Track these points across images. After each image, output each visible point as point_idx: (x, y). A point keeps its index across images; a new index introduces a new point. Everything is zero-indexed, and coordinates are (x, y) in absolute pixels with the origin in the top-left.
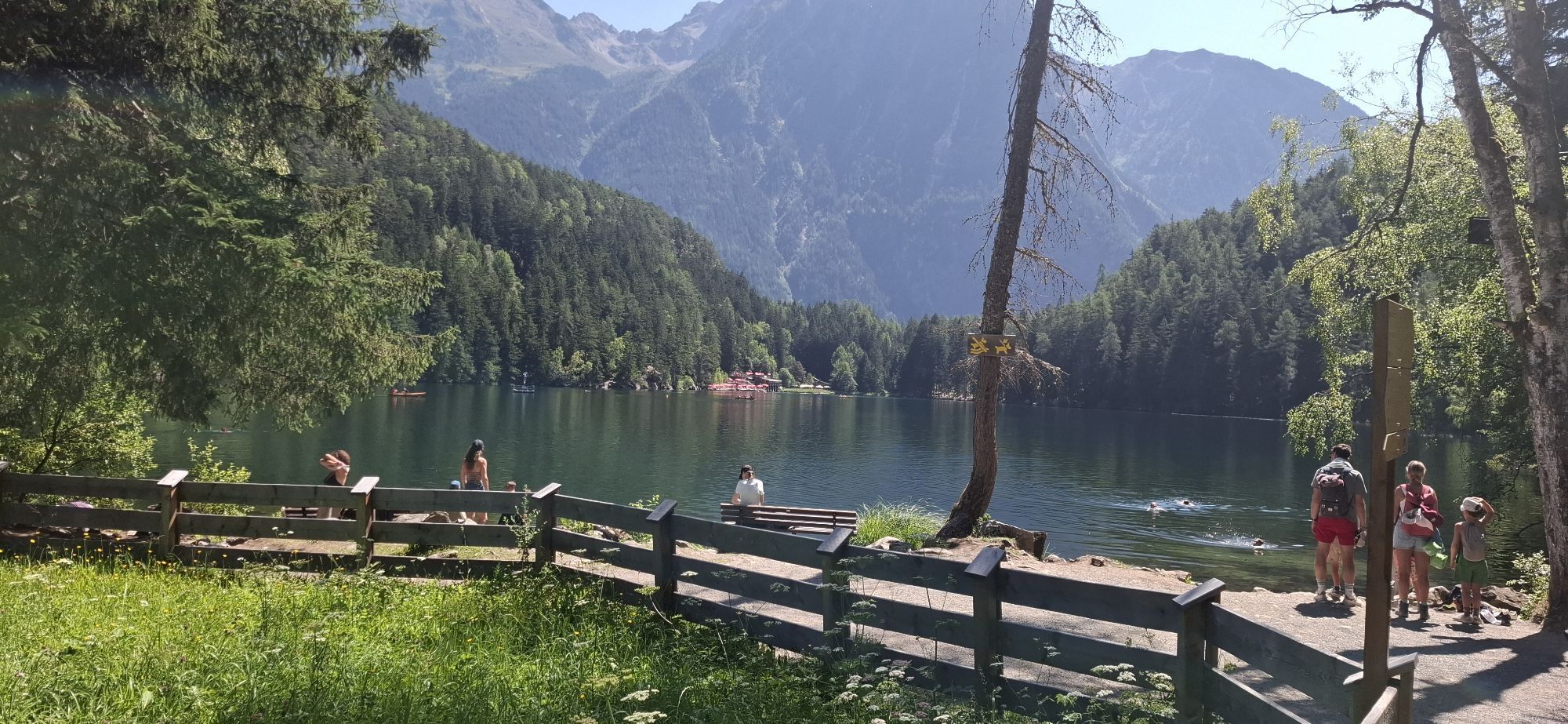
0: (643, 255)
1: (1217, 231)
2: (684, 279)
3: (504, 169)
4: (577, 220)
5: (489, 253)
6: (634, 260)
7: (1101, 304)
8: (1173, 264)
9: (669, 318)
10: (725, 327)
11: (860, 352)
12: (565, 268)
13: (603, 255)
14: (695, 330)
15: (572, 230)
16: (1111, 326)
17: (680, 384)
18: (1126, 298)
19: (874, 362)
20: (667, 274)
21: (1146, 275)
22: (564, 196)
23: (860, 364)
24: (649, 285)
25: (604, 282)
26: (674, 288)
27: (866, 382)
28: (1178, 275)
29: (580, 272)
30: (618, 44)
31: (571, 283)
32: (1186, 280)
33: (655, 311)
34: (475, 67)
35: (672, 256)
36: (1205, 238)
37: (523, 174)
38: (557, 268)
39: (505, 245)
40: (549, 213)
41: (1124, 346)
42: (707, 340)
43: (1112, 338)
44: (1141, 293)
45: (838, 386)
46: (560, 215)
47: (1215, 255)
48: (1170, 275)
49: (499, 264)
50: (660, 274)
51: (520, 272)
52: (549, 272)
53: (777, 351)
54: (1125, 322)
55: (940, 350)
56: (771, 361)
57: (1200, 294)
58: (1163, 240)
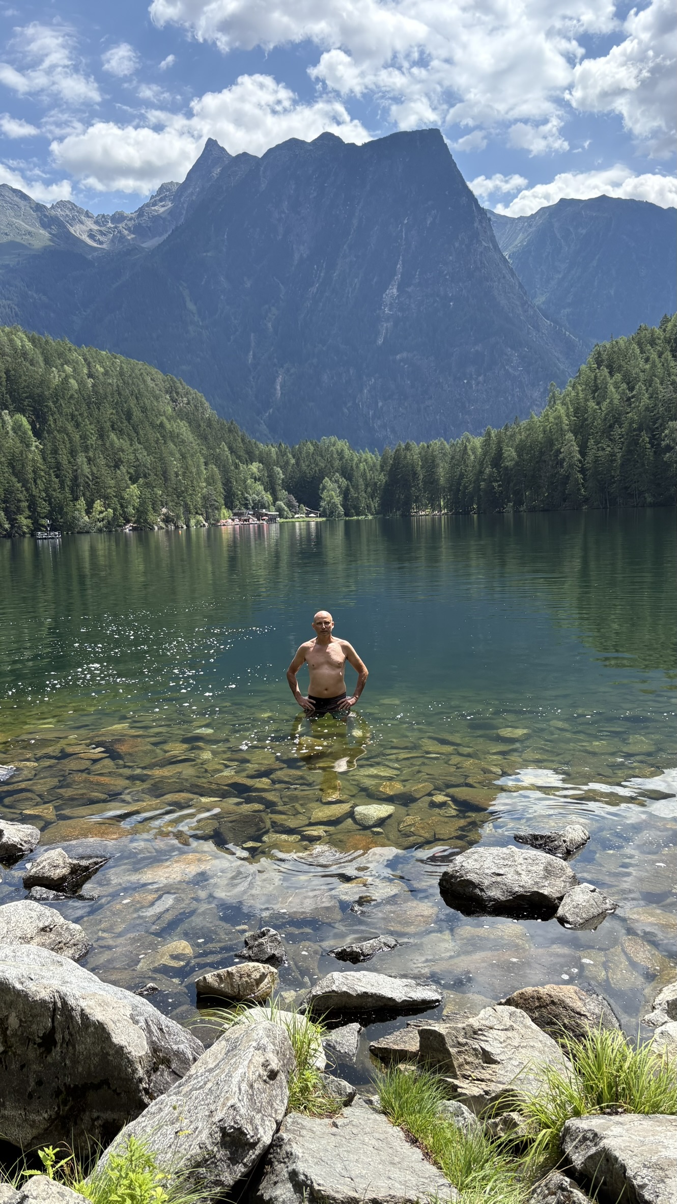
0: (144, 410)
1: (653, 343)
2: (183, 429)
3: (11, 341)
4: (81, 383)
5: (7, 418)
6: (137, 413)
7: (559, 417)
8: (618, 376)
9: (175, 465)
10: (225, 471)
11: (344, 482)
12: (77, 425)
13: (108, 412)
14: (199, 473)
15: (79, 391)
16: (570, 436)
17: (193, 522)
18: (579, 411)
19: (356, 488)
20: (168, 426)
21: (596, 390)
22: (67, 362)
23: (345, 494)
24: (153, 435)
25: (113, 436)
26: (174, 437)
27: (351, 506)
28: (624, 386)
29: (91, 428)
31: (84, 437)
32: (631, 389)
33: (161, 459)
35: (169, 410)
36: (642, 352)
38: (70, 427)
39: (23, 411)
40: (55, 378)
41: (583, 453)
42: (210, 481)
43: (570, 446)
44: (592, 404)
45: (329, 514)
46: (67, 377)
47: (654, 365)
48: (617, 388)
49: (17, 428)
50: (162, 425)
51: (37, 434)
52: (63, 430)
53: (271, 487)
54: (581, 428)
55: (415, 473)
56: (268, 497)
57: (645, 400)
58: (605, 357)
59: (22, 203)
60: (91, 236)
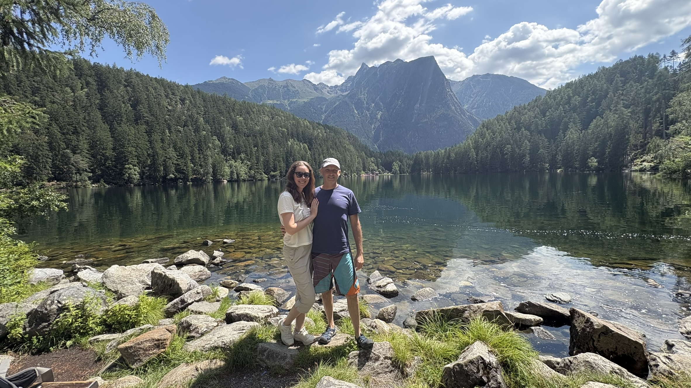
0: (340, 142)
1: (502, 120)
2: (352, 148)
3: (304, 123)
4: (323, 135)
5: (301, 145)
6: (338, 143)
7: (469, 144)
8: (490, 131)
9: (348, 158)
10: (363, 160)
11: (400, 163)
12: (321, 147)
13: (330, 143)
14: (355, 161)
15: (322, 137)
16: (473, 150)
17: (353, 175)
18: (476, 142)
19: (403, 165)
20: (347, 147)
21: (482, 135)
22: (319, 129)
23: (400, 167)
24: (342, 149)
25: (331, 150)
26: (349, 150)
27: (401, 171)
28: (492, 134)
29: (325, 148)
30: (329, 90)
31: (323, 150)
32: (494, 135)
33: (344, 156)
34: (295, 100)
35: (348, 142)
36: (498, 123)
37: (308, 124)
38: (319, 147)
39: (306, 143)
40: (316, 133)
41: (477, 155)
42: (359, 163)
43: (473, 153)
44: (480, 140)
45: (395, 173)
46: (318, 133)
47: (502, 127)
48: (489, 134)
49: (304, 147)
50: (345, 147)
51: (310, 149)
52: (316, 148)
53: (377, 165)
54: (477, 148)
55: (422, 161)
56: (376, 168)
57: (499, 138)
58: (485, 125)
59: (309, 84)
60: (328, 92)
